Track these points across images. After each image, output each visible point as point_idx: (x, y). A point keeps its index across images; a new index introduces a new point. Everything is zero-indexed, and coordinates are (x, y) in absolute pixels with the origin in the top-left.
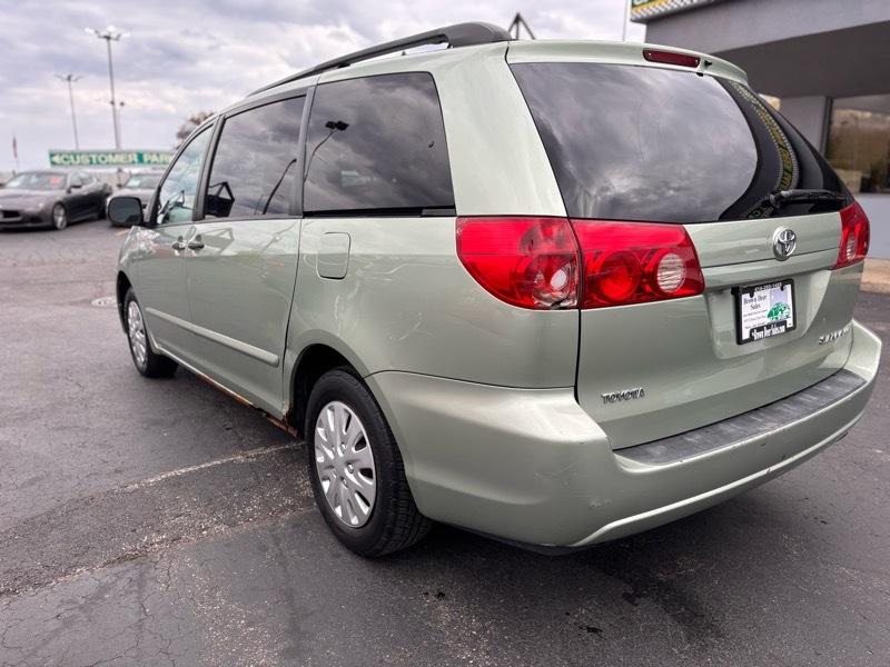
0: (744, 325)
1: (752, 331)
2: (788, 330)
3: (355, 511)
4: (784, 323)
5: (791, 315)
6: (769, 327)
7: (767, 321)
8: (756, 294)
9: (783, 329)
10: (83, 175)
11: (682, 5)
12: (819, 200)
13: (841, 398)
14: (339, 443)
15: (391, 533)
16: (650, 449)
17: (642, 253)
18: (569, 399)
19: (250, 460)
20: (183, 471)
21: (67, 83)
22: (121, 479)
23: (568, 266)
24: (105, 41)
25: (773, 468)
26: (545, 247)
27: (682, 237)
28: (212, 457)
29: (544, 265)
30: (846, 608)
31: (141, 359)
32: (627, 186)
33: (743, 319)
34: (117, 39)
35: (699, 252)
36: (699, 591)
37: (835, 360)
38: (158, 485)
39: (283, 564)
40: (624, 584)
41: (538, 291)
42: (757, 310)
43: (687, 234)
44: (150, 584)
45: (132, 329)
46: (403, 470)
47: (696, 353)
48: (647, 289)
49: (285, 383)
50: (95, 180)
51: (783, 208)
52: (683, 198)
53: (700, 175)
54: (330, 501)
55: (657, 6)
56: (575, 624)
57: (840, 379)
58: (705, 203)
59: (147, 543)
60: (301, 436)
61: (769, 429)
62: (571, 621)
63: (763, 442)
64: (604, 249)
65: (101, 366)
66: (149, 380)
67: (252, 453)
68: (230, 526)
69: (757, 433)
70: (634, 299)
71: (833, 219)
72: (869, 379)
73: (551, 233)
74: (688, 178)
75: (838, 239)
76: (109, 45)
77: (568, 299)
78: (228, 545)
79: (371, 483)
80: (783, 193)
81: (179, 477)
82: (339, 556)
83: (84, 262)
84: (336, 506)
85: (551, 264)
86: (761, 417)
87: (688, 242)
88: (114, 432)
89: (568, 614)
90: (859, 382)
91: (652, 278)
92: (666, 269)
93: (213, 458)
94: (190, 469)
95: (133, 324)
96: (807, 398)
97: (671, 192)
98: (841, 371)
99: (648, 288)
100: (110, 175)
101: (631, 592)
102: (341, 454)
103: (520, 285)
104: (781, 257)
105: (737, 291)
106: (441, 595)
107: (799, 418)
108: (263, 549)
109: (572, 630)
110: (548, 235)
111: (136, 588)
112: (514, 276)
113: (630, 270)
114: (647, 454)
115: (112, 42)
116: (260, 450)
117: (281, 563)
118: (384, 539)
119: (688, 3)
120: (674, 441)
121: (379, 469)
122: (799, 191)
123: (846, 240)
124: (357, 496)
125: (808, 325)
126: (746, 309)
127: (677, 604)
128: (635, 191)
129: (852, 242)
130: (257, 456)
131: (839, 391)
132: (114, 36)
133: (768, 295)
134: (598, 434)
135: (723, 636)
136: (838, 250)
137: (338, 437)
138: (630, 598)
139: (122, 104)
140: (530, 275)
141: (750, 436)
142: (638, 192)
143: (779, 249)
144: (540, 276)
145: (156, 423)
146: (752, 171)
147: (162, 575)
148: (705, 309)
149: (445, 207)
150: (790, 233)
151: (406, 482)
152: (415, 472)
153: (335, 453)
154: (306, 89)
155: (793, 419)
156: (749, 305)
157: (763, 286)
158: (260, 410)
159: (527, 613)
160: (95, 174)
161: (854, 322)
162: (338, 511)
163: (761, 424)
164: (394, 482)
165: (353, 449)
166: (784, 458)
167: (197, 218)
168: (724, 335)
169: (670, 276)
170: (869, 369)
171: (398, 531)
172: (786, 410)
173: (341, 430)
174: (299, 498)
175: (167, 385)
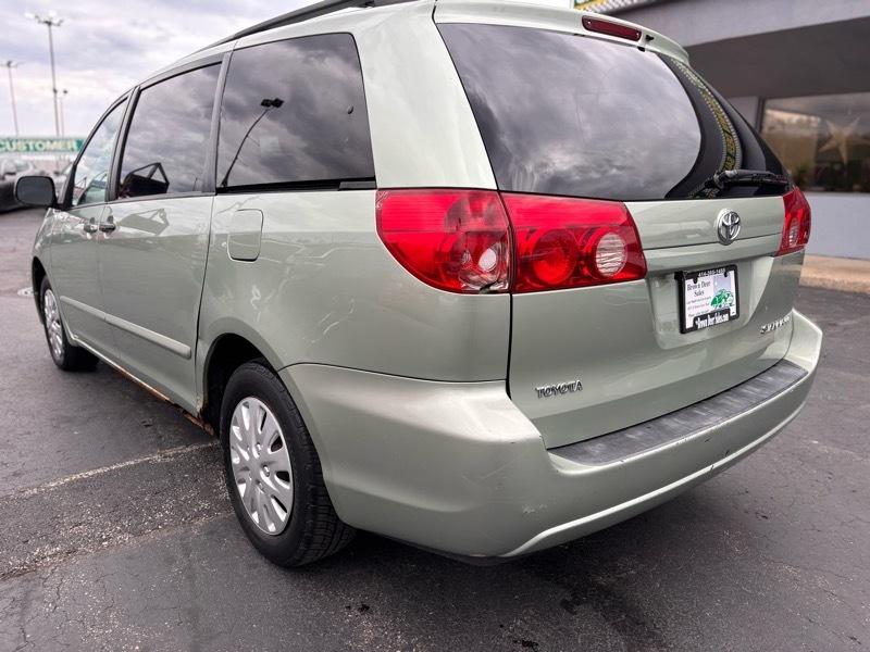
0: (687, 313)
1: (696, 319)
2: (731, 318)
3: (272, 518)
4: (727, 311)
5: (734, 303)
6: (712, 315)
7: (711, 309)
8: (700, 280)
9: (726, 317)
10: (18, 162)
11: (623, 4)
12: (763, 183)
13: (784, 389)
14: (254, 443)
15: (309, 542)
16: (589, 448)
17: (579, 232)
18: (501, 393)
19: (168, 460)
20: (90, 473)
21: (6, 69)
22: (19, 483)
23: (499, 245)
24: (45, 26)
25: (716, 465)
26: (473, 224)
27: (624, 219)
28: (125, 457)
29: (473, 245)
30: (790, 610)
31: (58, 351)
32: (570, 162)
33: (687, 306)
34: (59, 25)
35: (641, 234)
36: (640, 596)
37: (775, 351)
38: (59, 490)
39: (191, 578)
40: (562, 590)
41: (466, 273)
42: (702, 297)
43: (628, 214)
44: (35, 604)
45: (48, 320)
46: (321, 473)
47: (638, 343)
48: (584, 272)
49: (198, 376)
50: (31, 168)
51: (728, 189)
52: (625, 176)
53: (645, 154)
54: (247, 505)
55: (599, 5)
56: (510, 637)
57: (781, 370)
58: (648, 183)
59: (38, 557)
60: (217, 434)
61: (713, 423)
62: (506, 634)
63: (706, 438)
64: (538, 227)
65: (16, 359)
66: (67, 375)
67: (170, 452)
68: (135, 535)
69: (700, 428)
70: (571, 282)
71: (776, 203)
72: (810, 370)
73: (481, 209)
74: (632, 157)
75: (781, 226)
76: (50, 31)
77: (498, 282)
78: (130, 558)
79: (287, 487)
80: (728, 172)
81: (85, 480)
82: (255, 566)
83: (14, 250)
84: (253, 511)
85: (481, 242)
86: (704, 411)
87: (630, 222)
88: (19, 431)
89: (502, 626)
90: (801, 373)
91: (590, 260)
92: (605, 250)
93: (127, 458)
94: (99, 471)
95: (50, 314)
96: (749, 390)
97: (614, 171)
98: (782, 362)
99: (586, 272)
100: (47, 162)
101: (569, 599)
102: (256, 455)
103: (446, 267)
104: (725, 240)
105: (681, 276)
106: (364, 608)
107: (743, 411)
108: (170, 561)
109: (505, 644)
110: (476, 211)
111: (18, 609)
112: (438, 255)
113: (566, 252)
114: (585, 453)
115: (53, 27)
116: (180, 449)
117: (188, 577)
118: (302, 547)
119: (629, 3)
120: (614, 437)
121: (296, 471)
122: (743, 171)
123: (788, 228)
124: (273, 501)
125: (751, 314)
126: (689, 295)
127: (617, 610)
128: (577, 168)
129: (794, 229)
130: (176, 455)
131: (782, 382)
132: (55, 21)
133: (712, 282)
134: (532, 432)
135: (665, 646)
136: (780, 236)
137: (254, 436)
138: (568, 606)
139: (65, 92)
140: (456, 255)
141: (694, 431)
142: (581, 169)
143: (723, 232)
144: (467, 257)
145: (69, 420)
146: (696, 153)
147: (50, 594)
148: (648, 297)
149: (366, 180)
150: (735, 215)
151: (324, 486)
152: (334, 475)
153: (250, 454)
154: (222, 55)
155: (737, 413)
156: (693, 291)
157: (706, 271)
158: (177, 406)
159: (457, 627)
160: (32, 162)
161: (794, 311)
162: (255, 517)
163: (704, 419)
164: (312, 486)
165: (269, 450)
166: (728, 453)
167: (110, 199)
168: (667, 326)
169: (610, 258)
170: (810, 360)
171: (318, 539)
172: (727, 402)
173: (256, 428)
174: (217, 502)
175: (86, 379)
